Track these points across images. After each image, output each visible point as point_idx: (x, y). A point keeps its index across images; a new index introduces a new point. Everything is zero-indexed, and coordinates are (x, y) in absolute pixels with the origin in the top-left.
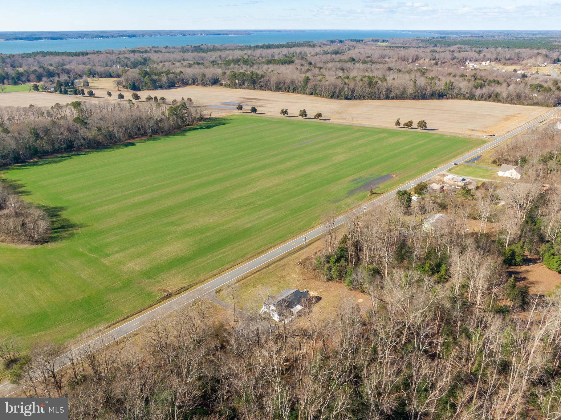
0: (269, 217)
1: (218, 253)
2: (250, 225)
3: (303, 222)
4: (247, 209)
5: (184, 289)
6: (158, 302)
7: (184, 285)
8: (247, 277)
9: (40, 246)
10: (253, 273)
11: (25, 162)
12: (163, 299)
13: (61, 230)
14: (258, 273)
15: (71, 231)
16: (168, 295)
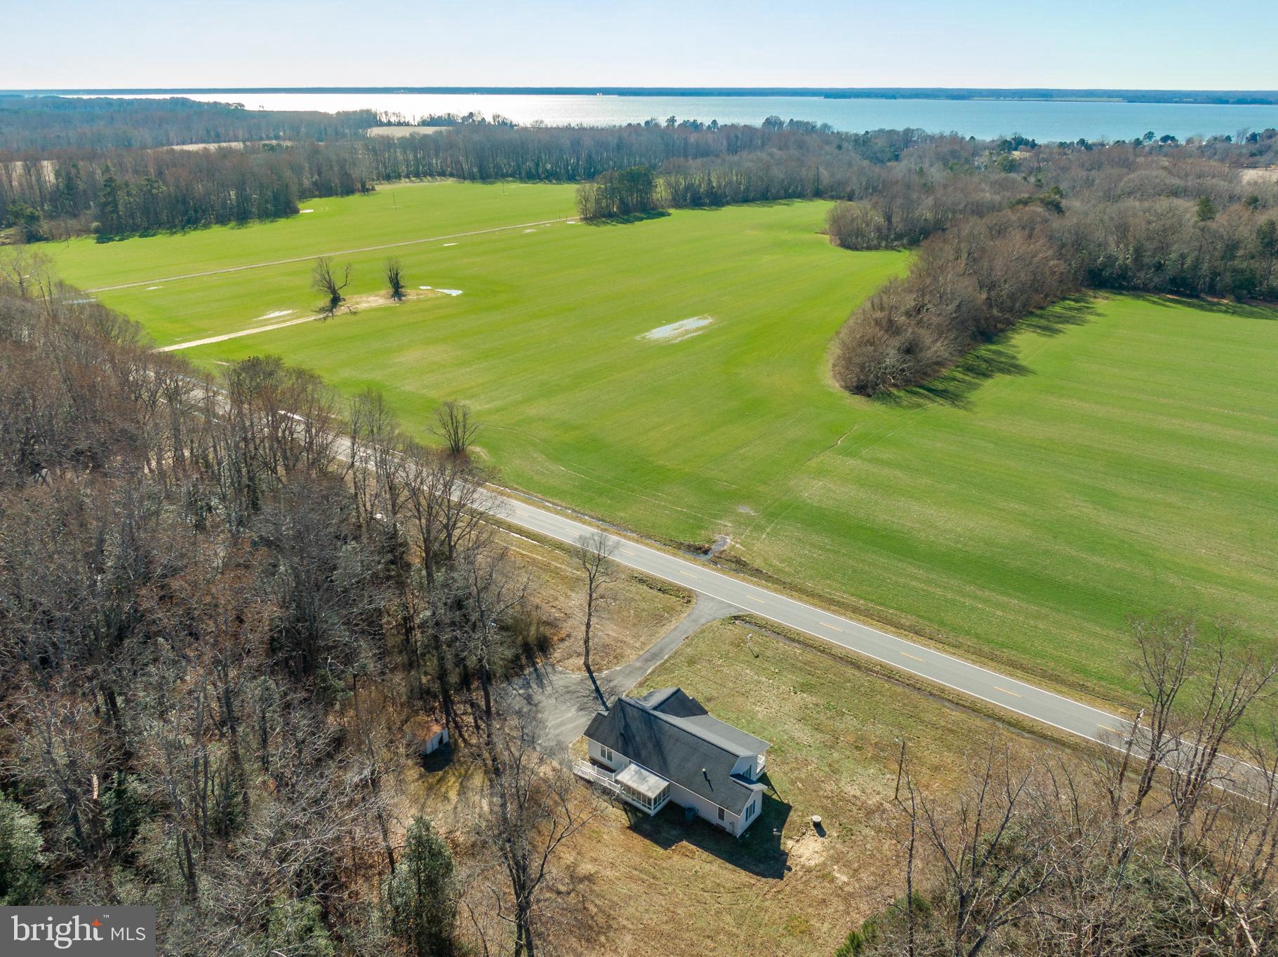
5: (739, 565)
6: (667, 542)
7: (758, 563)
8: (859, 668)
9: (847, 394)
10: (890, 675)
11: (1197, 297)
12: (679, 546)
13: (926, 392)
14: (899, 689)
15: (927, 402)
16: (700, 549)
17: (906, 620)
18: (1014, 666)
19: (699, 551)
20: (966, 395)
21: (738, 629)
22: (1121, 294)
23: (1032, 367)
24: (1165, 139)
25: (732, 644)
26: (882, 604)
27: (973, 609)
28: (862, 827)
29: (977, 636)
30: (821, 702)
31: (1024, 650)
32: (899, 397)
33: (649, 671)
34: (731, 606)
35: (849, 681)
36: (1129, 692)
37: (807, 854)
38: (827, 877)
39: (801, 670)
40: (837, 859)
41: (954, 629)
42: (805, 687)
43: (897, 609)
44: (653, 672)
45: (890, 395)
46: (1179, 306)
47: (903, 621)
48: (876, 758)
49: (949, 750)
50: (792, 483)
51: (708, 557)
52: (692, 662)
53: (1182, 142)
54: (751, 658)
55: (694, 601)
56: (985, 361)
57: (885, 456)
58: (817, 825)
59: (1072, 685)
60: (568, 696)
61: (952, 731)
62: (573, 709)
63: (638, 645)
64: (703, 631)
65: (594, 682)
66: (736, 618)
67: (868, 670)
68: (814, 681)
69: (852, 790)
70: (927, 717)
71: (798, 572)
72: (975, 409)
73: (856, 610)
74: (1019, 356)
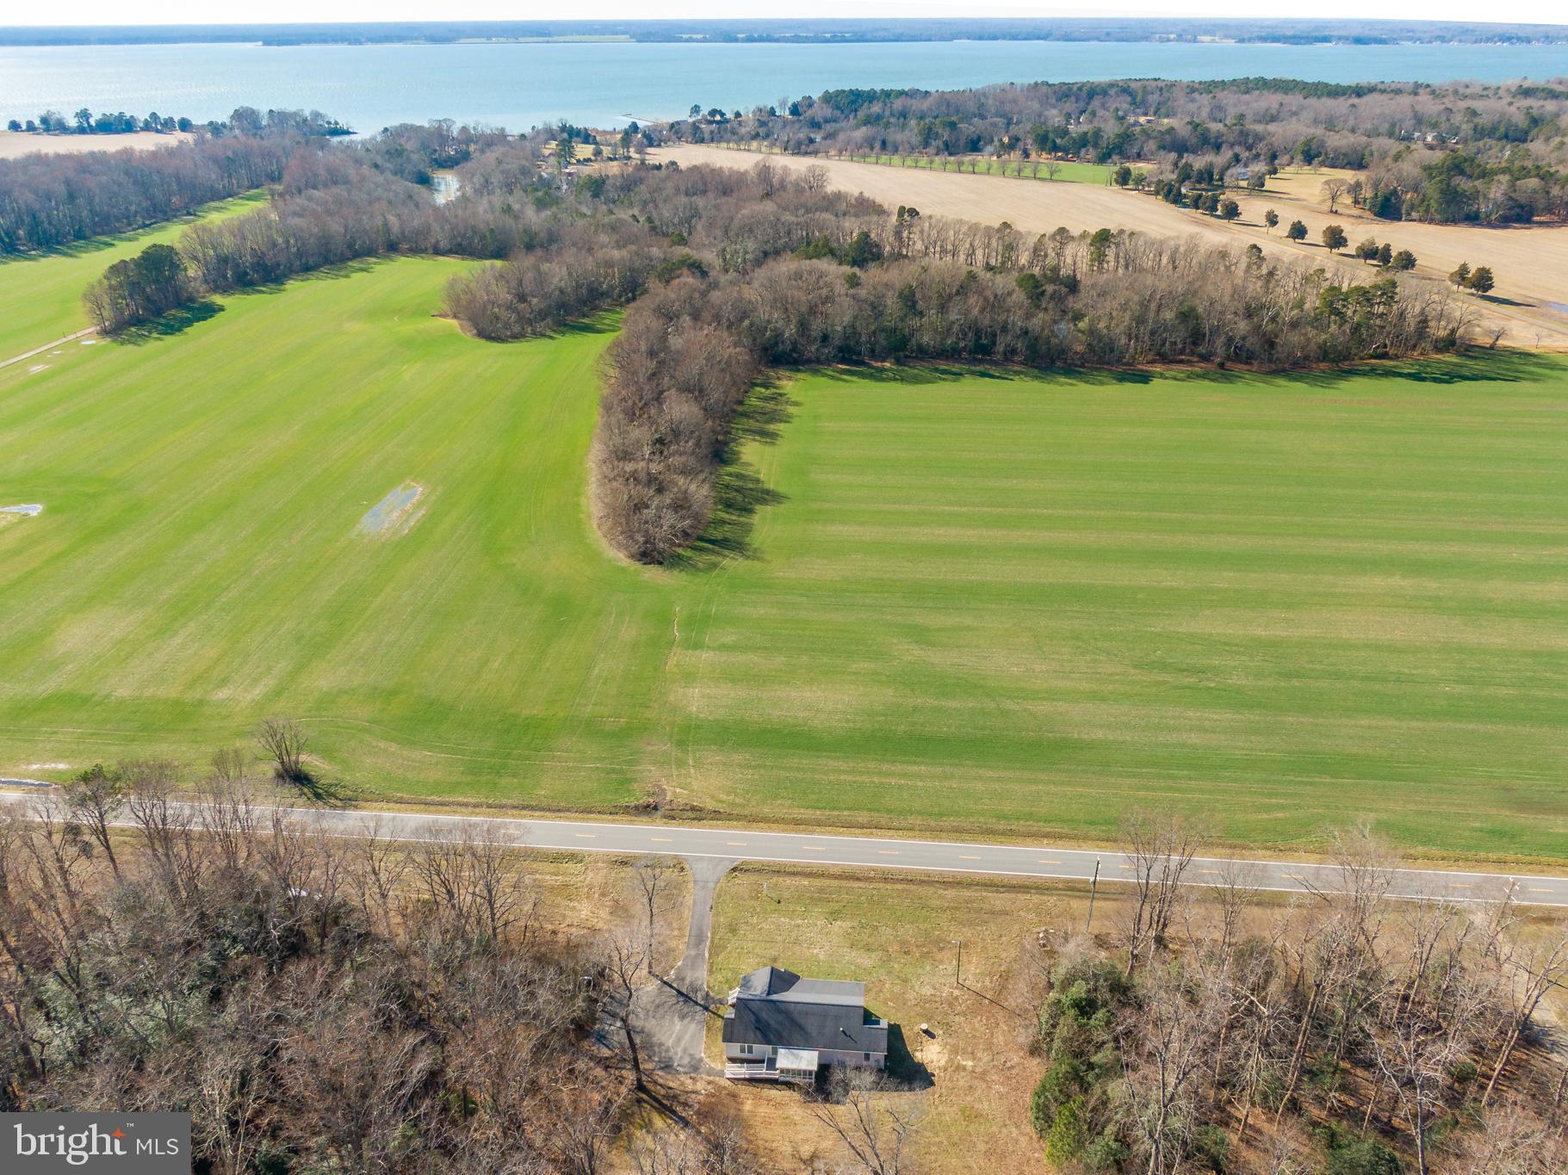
0: (1194, 739)
1: (898, 768)
2: (1099, 734)
3: (1281, 815)
4: (1165, 683)
5: (696, 814)
6: (613, 810)
7: (710, 804)
8: (858, 879)
9: (638, 565)
10: (887, 878)
11: (863, 363)
12: (627, 810)
13: (711, 546)
14: (899, 887)
15: (720, 559)
16: (648, 806)
17: (862, 817)
18: (959, 832)
19: (648, 810)
20: (747, 540)
21: (743, 879)
22: (799, 371)
23: (781, 490)
24: (713, 112)
25: (752, 898)
26: (834, 809)
27: (900, 787)
28: (951, 1017)
29: (919, 813)
30: (855, 924)
31: (957, 814)
32: (690, 558)
33: (707, 955)
34: (722, 860)
35: (861, 895)
36: (1041, 824)
37: (935, 1057)
38: (960, 1068)
39: (820, 900)
40: (955, 1051)
41: (900, 813)
42: (834, 915)
43: (849, 809)
44: (710, 954)
45: (679, 557)
46: (854, 378)
47: (860, 819)
48: (924, 956)
49: (964, 926)
50: (671, 698)
51: (659, 813)
52: (733, 930)
53: (730, 115)
54: (775, 906)
55: (687, 866)
56: (736, 491)
57: (729, 640)
58: (926, 1032)
59: (1004, 833)
60: (661, 1011)
61: (956, 908)
62: (676, 1020)
63: (676, 933)
64: (719, 896)
65: (671, 986)
66: (734, 869)
67: (868, 879)
68: (836, 906)
69: (927, 991)
70: (934, 903)
71: (749, 800)
72: (767, 557)
73: (819, 823)
74: (761, 477)
